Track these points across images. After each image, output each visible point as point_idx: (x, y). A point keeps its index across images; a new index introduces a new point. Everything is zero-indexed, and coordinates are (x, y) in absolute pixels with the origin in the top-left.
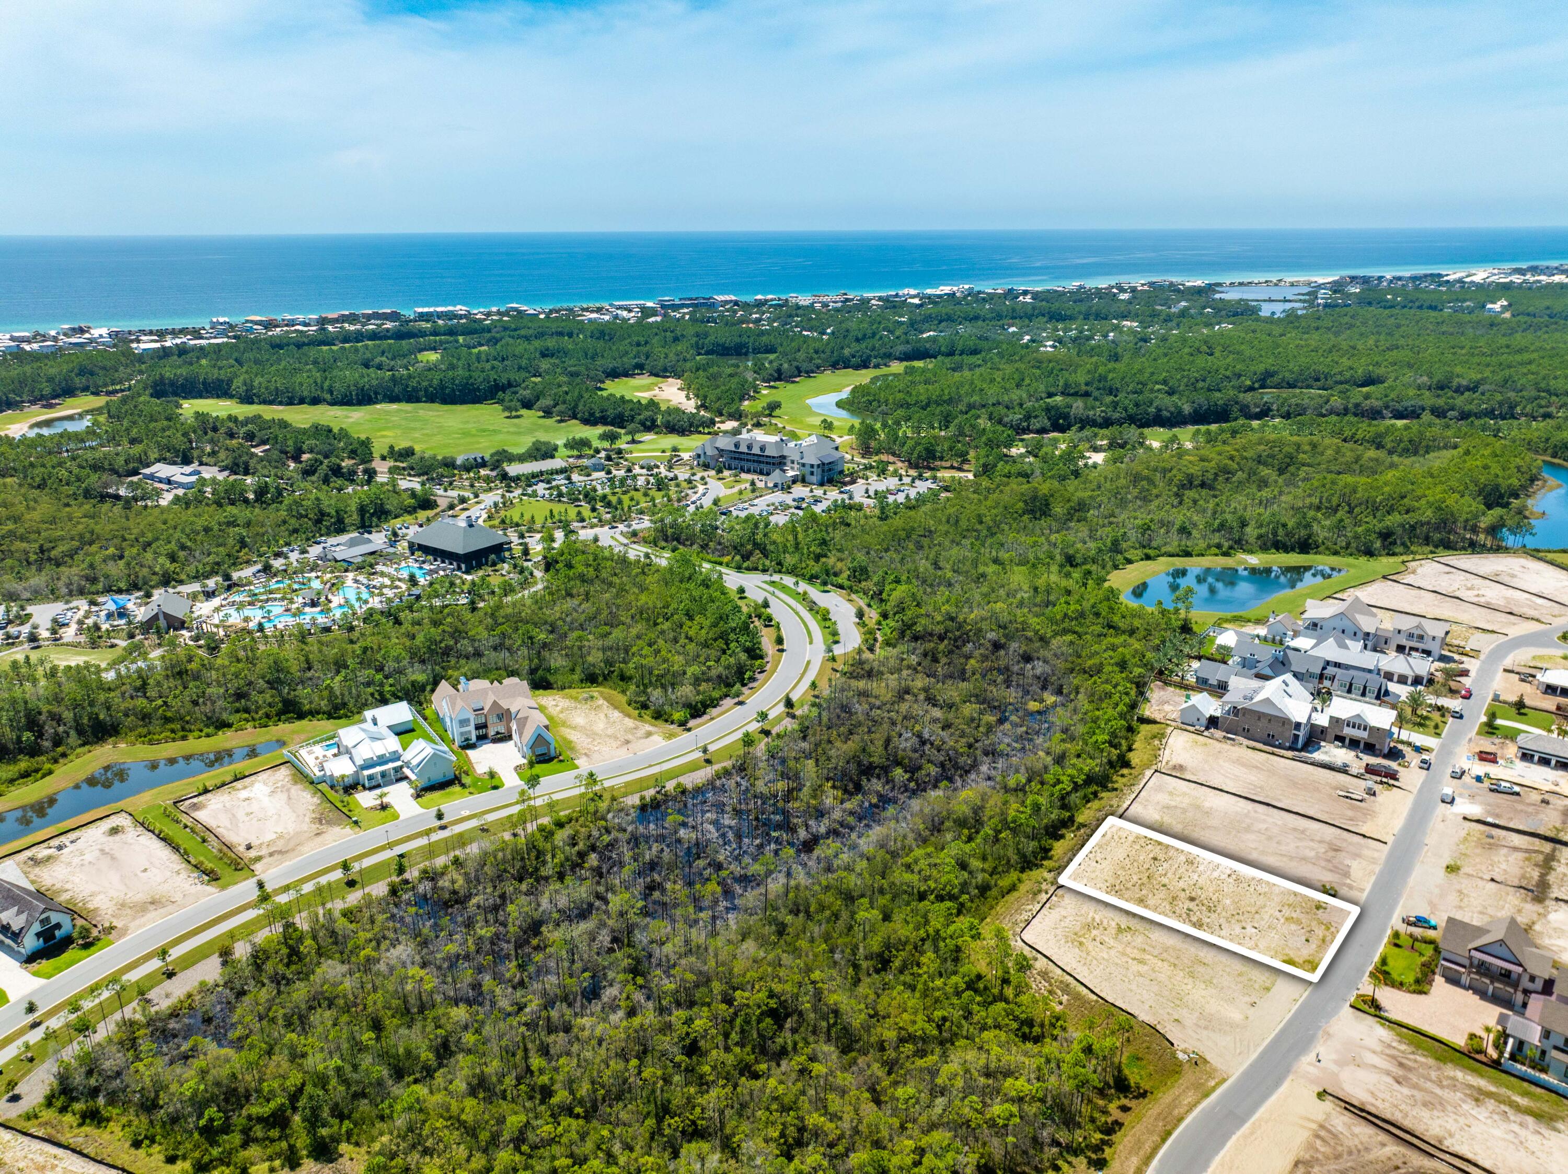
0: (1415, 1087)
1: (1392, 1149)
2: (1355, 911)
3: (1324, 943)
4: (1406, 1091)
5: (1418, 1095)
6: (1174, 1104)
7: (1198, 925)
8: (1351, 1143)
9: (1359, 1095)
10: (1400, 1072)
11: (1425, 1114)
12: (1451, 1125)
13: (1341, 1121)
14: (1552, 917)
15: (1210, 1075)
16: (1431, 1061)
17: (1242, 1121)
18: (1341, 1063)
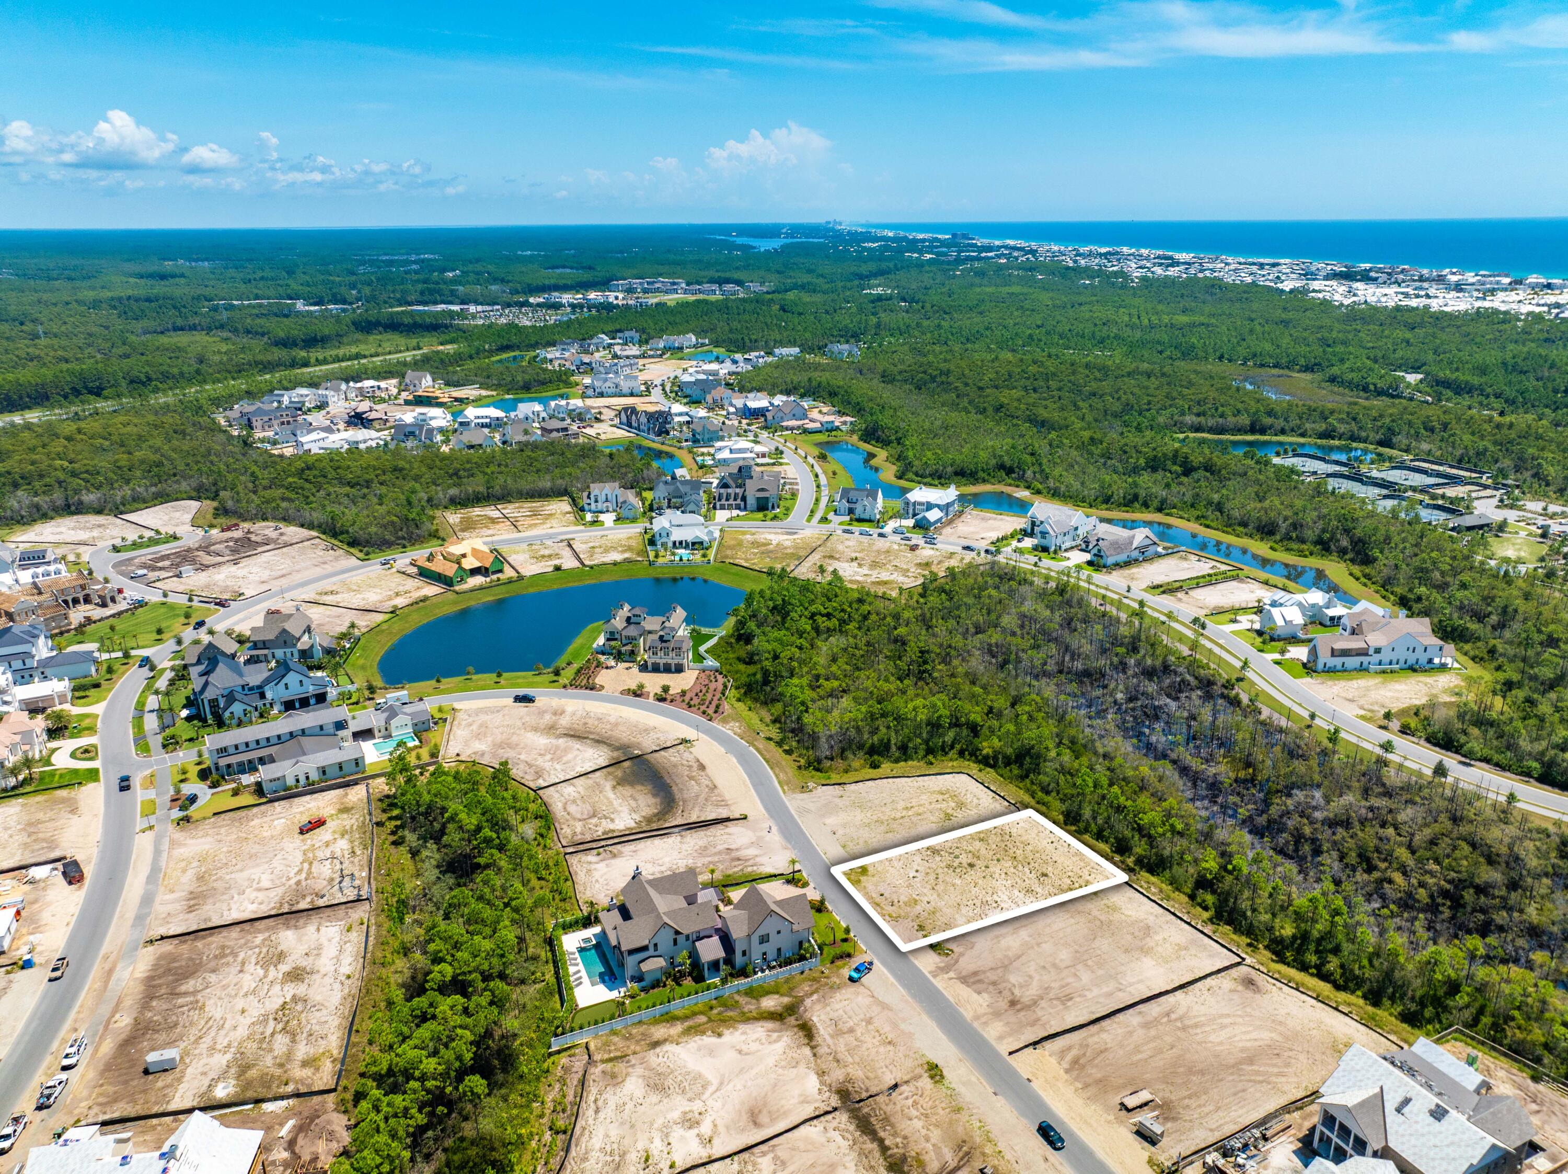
0: (720, 853)
1: (694, 818)
2: (904, 947)
3: (876, 905)
4: (720, 848)
5: (714, 850)
6: (783, 770)
7: (934, 851)
8: (709, 808)
9: (732, 828)
10: (735, 854)
11: (701, 843)
12: (685, 847)
13: (724, 813)
14: (812, 1083)
15: (793, 791)
16: (730, 872)
17: (754, 786)
18: (760, 838)
